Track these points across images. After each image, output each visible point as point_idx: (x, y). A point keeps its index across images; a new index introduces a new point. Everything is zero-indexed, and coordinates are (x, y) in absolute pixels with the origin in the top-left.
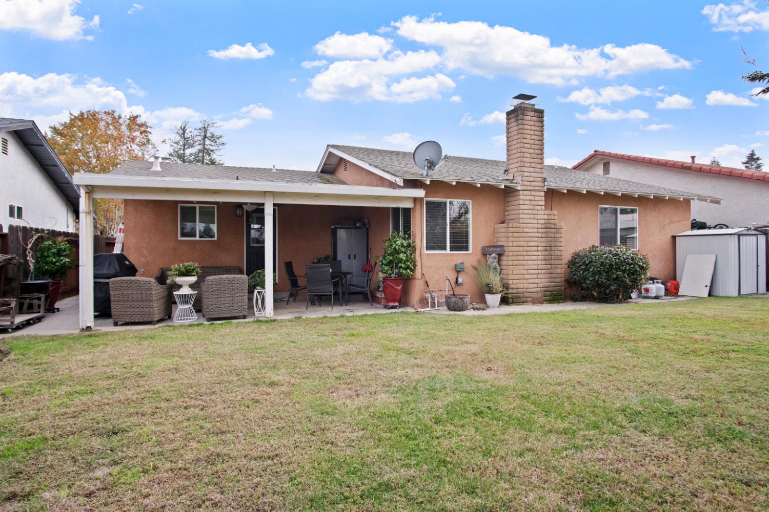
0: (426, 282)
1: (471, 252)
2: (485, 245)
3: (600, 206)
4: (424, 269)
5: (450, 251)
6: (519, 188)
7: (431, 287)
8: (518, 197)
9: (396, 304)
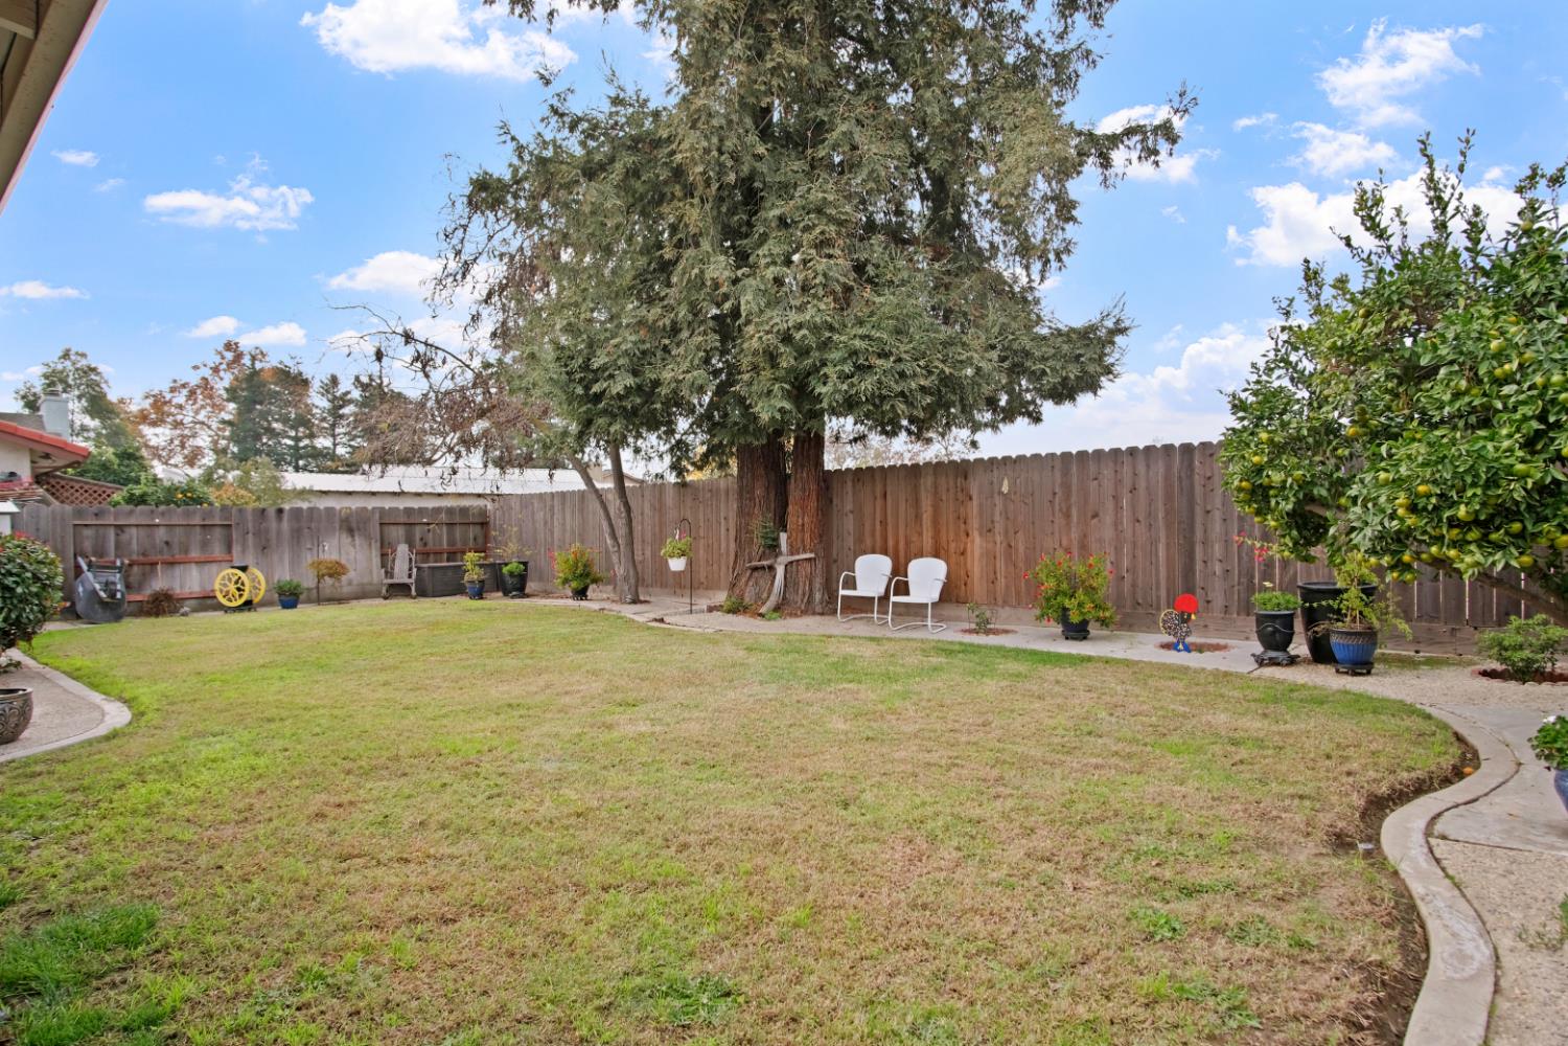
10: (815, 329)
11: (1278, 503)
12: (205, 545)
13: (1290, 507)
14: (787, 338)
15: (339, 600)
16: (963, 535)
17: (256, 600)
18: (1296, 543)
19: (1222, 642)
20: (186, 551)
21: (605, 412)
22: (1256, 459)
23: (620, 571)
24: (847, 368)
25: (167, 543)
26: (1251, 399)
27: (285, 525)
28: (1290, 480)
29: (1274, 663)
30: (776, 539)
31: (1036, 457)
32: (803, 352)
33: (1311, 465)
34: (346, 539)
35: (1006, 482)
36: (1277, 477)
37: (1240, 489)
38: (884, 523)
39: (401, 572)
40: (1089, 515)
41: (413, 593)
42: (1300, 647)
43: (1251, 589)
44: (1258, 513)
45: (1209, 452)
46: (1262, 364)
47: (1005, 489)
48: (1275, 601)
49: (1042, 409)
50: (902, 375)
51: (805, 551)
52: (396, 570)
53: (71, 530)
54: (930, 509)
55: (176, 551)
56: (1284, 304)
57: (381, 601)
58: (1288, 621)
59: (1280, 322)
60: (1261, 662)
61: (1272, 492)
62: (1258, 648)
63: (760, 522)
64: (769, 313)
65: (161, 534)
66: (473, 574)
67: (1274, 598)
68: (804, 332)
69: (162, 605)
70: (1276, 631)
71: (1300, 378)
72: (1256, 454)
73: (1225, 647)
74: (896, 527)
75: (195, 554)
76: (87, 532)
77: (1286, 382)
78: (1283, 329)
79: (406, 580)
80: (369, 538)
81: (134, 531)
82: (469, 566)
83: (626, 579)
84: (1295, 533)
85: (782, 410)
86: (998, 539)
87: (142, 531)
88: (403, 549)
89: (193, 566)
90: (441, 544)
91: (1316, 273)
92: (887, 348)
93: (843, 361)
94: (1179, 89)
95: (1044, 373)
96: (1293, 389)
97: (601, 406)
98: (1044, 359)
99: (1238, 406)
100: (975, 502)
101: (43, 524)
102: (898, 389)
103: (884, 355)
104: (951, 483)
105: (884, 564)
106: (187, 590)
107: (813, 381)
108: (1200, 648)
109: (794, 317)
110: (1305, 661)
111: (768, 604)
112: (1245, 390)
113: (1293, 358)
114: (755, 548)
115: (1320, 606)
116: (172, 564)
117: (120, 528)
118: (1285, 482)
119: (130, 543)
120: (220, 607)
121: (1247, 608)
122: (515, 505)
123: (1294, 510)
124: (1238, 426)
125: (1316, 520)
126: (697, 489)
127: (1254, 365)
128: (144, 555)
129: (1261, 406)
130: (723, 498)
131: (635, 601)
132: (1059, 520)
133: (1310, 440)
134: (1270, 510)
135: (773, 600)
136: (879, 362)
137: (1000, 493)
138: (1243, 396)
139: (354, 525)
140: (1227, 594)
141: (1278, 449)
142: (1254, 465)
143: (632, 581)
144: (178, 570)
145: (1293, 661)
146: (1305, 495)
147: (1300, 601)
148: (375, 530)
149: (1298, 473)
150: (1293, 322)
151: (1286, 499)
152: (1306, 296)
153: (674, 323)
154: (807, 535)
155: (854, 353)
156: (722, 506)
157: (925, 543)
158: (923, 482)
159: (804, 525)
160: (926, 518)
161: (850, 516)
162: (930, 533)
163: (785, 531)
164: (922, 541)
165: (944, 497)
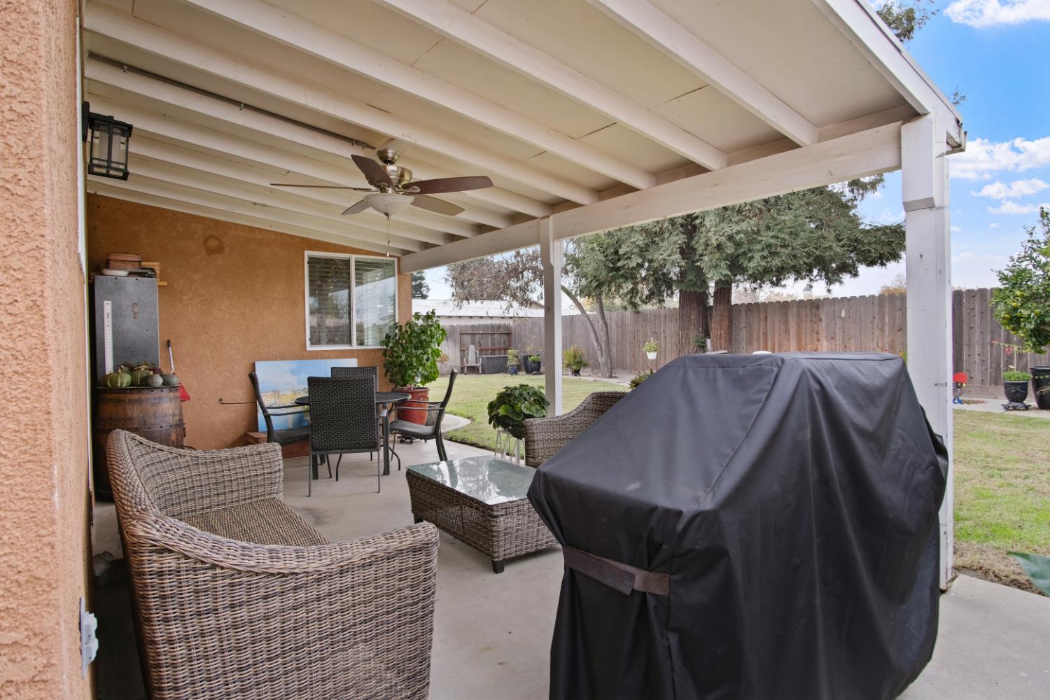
10: (746, 233)
11: (1025, 325)
13: (1032, 327)
14: (730, 238)
16: (815, 340)
18: (1034, 344)
19: (981, 400)
21: (622, 276)
22: (1014, 304)
23: (601, 360)
24: (765, 253)
26: (1010, 274)
28: (1033, 314)
29: (1015, 408)
30: (705, 342)
31: (863, 297)
32: (738, 245)
33: (1043, 307)
35: (843, 312)
36: (1025, 313)
37: (1004, 318)
38: (765, 333)
39: (472, 360)
40: (897, 329)
41: (480, 371)
42: (1031, 401)
43: (998, 369)
44: (1014, 329)
45: (972, 295)
46: (1016, 257)
47: (843, 315)
48: (1016, 376)
49: (859, 269)
50: (795, 256)
51: (721, 349)
52: (469, 359)
54: (795, 327)
56: (1030, 229)
58: (1024, 386)
59: (1029, 237)
60: (1007, 408)
61: (1022, 320)
62: (1006, 402)
63: (694, 334)
64: (722, 225)
66: (512, 362)
67: (1015, 373)
68: (742, 235)
70: (1017, 391)
71: (1038, 265)
72: (1014, 302)
73: (983, 402)
74: (773, 336)
77: (1030, 267)
78: (1029, 241)
79: (474, 364)
80: (455, 341)
82: (510, 357)
83: (606, 364)
84: (1034, 339)
85: (725, 276)
86: (838, 343)
88: (472, 348)
90: (488, 345)
91: (1047, 214)
92: (786, 243)
93: (763, 249)
94: (954, 91)
95: (869, 251)
96: (1034, 270)
97: (621, 273)
98: (870, 244)
99: (1004, 278)
100: (824, 322)
102: (792, 264)
103: (785, 246)
104: (808, 311)
107: (741, 260)
108: (968, 402)
109: (736, 228)
110: (1034, 408)
112: (1007, 270)
113: (1035, 255)
114: (692, 347)
115: (1044, 378)
118: (1030, 315)
121: (996, 381)
122: (528, 324)
123: (1035, 328)
124: (1002, 287)
125: (1046, 333)
126: (646, 315)
127: (1011, 258)
129: (1017, 279)
130: (662, 319)
131: (611, 377)
132: (877, 333)
133: (1044, 295)
134: (1020, 328)
136: (783, 250)
137: (840, 317)
138: (1006, 273)
140: (983, 373)
141: (1026, 300)
142: (1013, 307)
143: (609, 366)
145: (1027, 408)
146: (1041, 321)
147: (1032, 376)
148: (457, 336)
149: (1038, 311)
150: (1034, 238)
151: (1030, 323)
152: (1041, 225)
153: (661, 229)
154: (723, 341)
155: (769, 246)
156: (662, 324)
157: (791, 345)
158: (790, 310)
159: (720, 335)
160: (793, 331)
161: (744, 330)
162: (795, 340)
163: (709, 338)
164: (789, 344)
165: (804, 319)
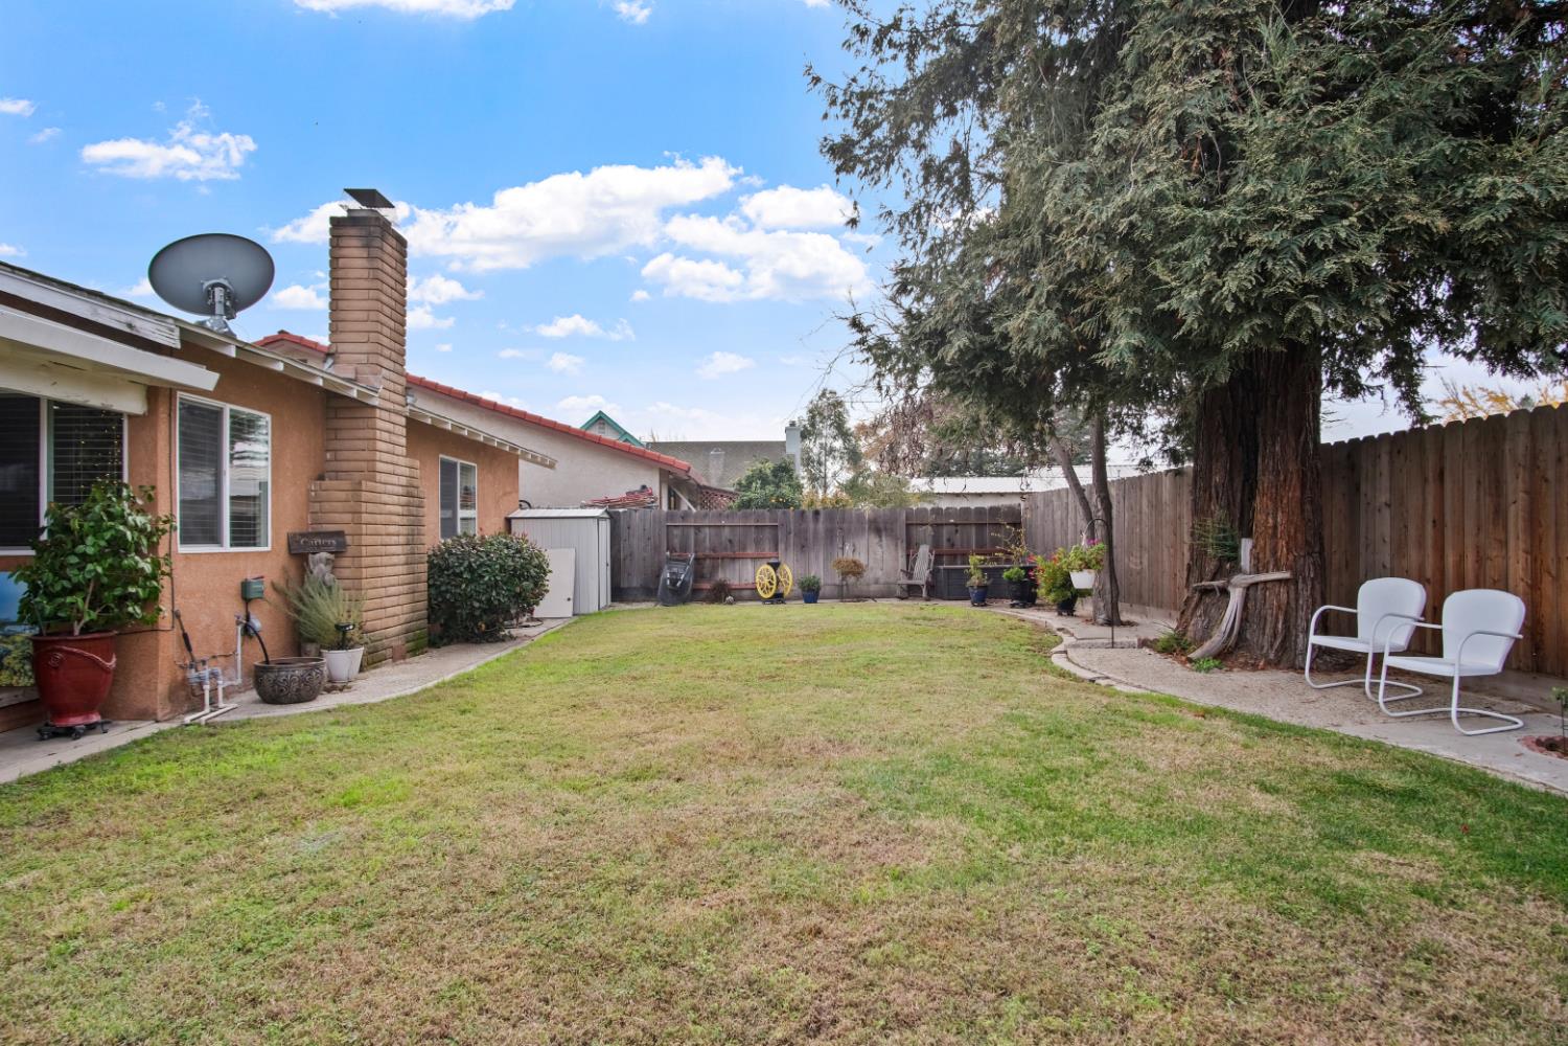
0: (185, 636)
1: (268, 548)
2: (297, 531)
3: (441, 456)
4: (178, 600)
5: (231, 545)
6: (376, 402)
7: (199, 653)
8: (370, 422)
9: (96, 718)
12: (758, 542)
15: (860, 597)
17: (786, 594)
20: (744, 549)
25: (730, 541)
27: (821, 526)
30: (1236, 549)
34: (874, 540)
38: (1439, 524)
39: (922, 572)
41: (924, 594)
51: (1277, 568)
52: (916, 571)
53: (664, 530)
55: (736, 548)
57: (895, 601)
63: (1215, 522)
65: (726, 533)
66: (975, 579)
69: (721, 594)
75: (751, 551)
76: (676, 532)
79: (921, 582)
80: (896, 539)
81: (707, 530)
82: (971, 570)
83: (1101, 593)
87: (713, 531)
88: (925, 550)
89: (749, 561)
90: (969, 545)
101: (647, 527)
105: (1410, 595)
106: (743, 582)
111: (1207, 645)
114: (1209, 561)
116: (733, 559)
117: (698, 528)
119: (704, 541)
120: (759, 598)
122: (1040, 503)
128: (714, 551)
131: (1112, 623)
135: (1217, 639)
139: (882, 526)
143: (1109, 596)
144: (738, 565)
148: (901, 531)
154: (1282, 543)
157: (1512, 561)
158: (1507, 447)
159: (1275, 527)
160: (1516, 513)
161: (1386, 513)
162: (1522, 545)
163: (1249, 535)
164: (1506, 557)
165: (1551, 475)
